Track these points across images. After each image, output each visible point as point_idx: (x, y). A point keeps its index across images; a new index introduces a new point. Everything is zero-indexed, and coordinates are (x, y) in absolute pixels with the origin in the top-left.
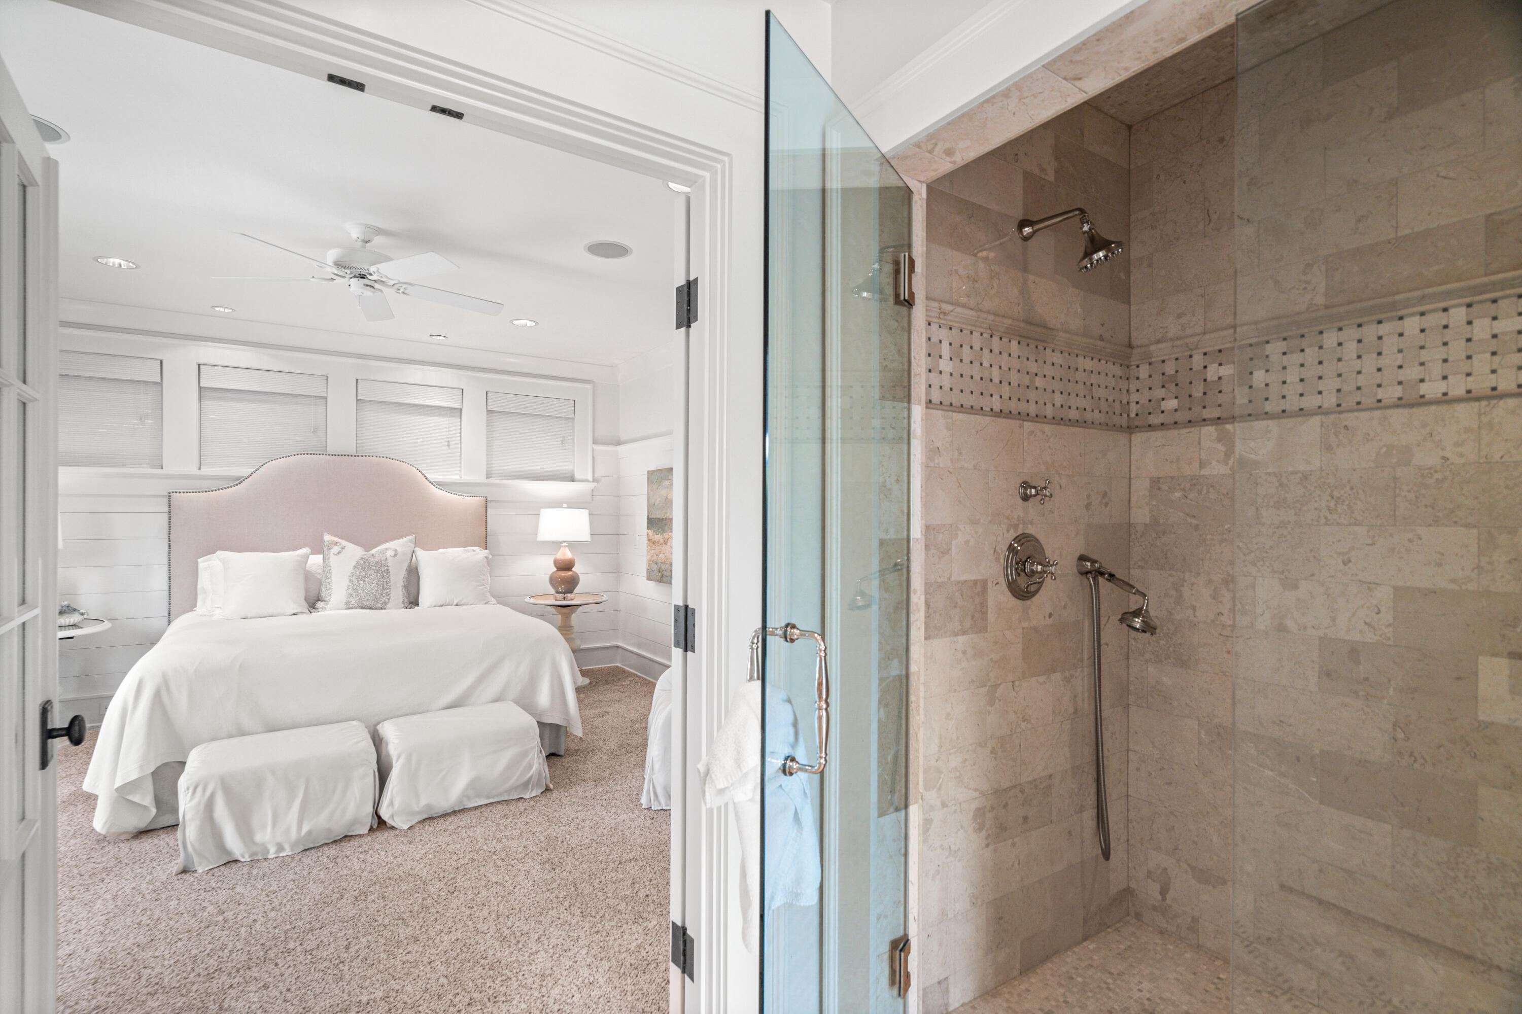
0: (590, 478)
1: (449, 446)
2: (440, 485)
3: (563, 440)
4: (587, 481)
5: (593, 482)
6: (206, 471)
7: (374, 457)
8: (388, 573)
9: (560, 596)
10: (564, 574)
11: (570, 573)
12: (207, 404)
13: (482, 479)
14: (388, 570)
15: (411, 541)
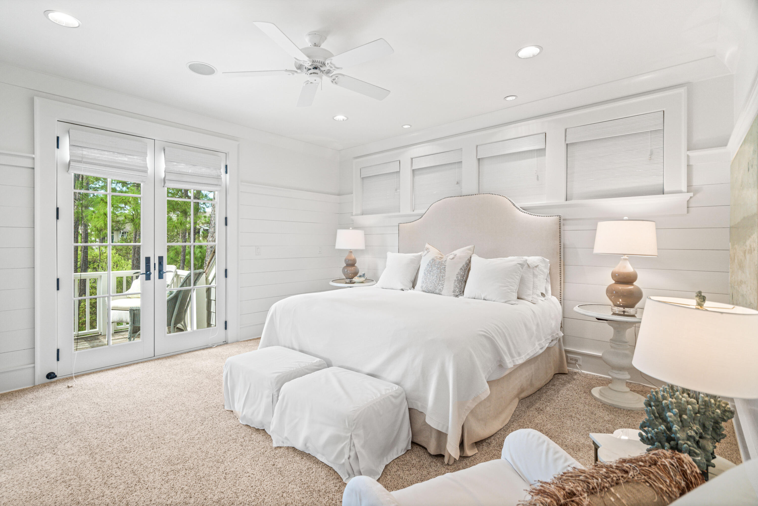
0: (684, 189)
1: (538, 179)
2: (525, 209)
3: (651, 154)
4: (681, 192)
5: (688, 192)
6: (416, 212)
7: (488, 194)
8: (445, 270)
9: (617, 310)
10: (621, 287)
11: (631, 287)
12: (417, 178)
13: (562, 201)
14: (445, 268)
15: (469, 249)
